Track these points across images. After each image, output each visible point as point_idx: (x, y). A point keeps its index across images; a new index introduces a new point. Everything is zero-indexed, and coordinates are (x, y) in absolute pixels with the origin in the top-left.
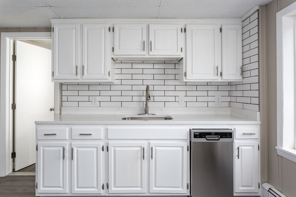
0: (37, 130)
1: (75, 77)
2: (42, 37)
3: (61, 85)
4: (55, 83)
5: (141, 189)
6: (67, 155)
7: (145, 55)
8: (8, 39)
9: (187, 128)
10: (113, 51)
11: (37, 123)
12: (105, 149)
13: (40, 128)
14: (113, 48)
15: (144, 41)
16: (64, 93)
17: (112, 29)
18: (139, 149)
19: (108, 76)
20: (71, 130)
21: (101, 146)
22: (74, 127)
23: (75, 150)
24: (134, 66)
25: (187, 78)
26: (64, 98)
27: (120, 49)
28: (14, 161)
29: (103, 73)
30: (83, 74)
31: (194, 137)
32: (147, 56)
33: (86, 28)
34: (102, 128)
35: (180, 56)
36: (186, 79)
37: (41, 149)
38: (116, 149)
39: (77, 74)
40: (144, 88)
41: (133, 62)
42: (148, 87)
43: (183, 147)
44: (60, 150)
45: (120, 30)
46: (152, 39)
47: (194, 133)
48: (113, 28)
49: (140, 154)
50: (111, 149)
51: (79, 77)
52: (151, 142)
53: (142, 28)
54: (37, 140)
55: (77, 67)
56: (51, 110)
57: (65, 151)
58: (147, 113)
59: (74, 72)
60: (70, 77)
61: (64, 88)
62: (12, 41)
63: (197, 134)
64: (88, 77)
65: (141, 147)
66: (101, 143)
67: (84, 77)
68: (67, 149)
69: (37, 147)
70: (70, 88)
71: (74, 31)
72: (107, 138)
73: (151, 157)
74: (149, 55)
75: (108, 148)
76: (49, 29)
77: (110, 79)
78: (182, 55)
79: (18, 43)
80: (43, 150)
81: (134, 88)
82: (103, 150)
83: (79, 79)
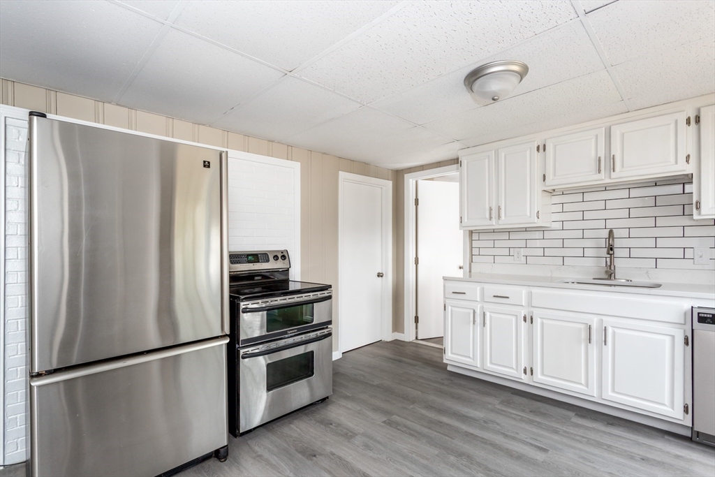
0: (444, 286)
1: (489, 222)
2: (452, 171)
3: (471, 232)
4: (464, 231)
5: (586, 388)
6: (478, 319)
7: (603, 178)
8: (411, 180)
9: (686, 305)
10: (544, 180)
11: (445, 279)
12: (528, 319)
13: (449, 284)
14: (544, 176)
15: (599, 158)
16: (475, 244)
17: (542, 148)
18: (583, 326)
19: (536, 218)
20: (483, 290)
21: (523, 315)
22: (486, 286)
23: (488, 315)
24: (588, 197)
25: (703, 212)
26: (475, 251)
27: (555, 176)
28: (417, 328)
29: (529, 215)
30: (499, 217)
31: (699, 322)
32: (608, 181)
33: (503, 154)
34: (524, 291)
35: (685, 171)
36: (700, 214)
37: (449, 308)
38: (545, 321)
39: (491, 218)
40: (605, 234)
41: (583, 191)
42: (611, 232)
43: (673, 337)
44: (469, 313)
45: (555, 146)
46: (616, 150)
47: (699, 313)
48: (544, 146)
49: (584, 335)
50: (537, 321)
51: (494, 221)
52: (604, 318)
53: (597, 136)
54: (445, 297)
55: (491, 209)
56: (460, 268)
57: (476, 314)
58: (613, 278)
59: (488, 216)
60: (482, 223)
61: (475, 237)
62: (414, 182)
63: (705, 315)
64: (506, 222)
65: (587, 324)
66: (523, 311)
67: (500, 222)
68: (478, 312)
69: (445, 307)
70: (483, 236)
71: (487, 160)
72: (530, 305)
73: (604, 343)
74: (610, 178)
75: (532, 319)
76: (456, 161)
77: (539, 223)
78: (689, 169)
79: (420, 182)
80: (452, 310)
81: (587, 234)
82: (525, 320)
83: (494, 224)
